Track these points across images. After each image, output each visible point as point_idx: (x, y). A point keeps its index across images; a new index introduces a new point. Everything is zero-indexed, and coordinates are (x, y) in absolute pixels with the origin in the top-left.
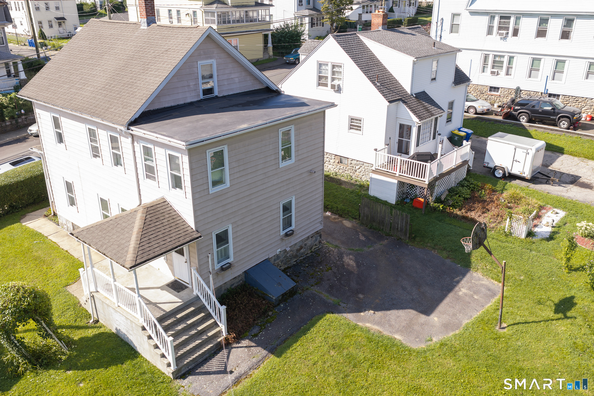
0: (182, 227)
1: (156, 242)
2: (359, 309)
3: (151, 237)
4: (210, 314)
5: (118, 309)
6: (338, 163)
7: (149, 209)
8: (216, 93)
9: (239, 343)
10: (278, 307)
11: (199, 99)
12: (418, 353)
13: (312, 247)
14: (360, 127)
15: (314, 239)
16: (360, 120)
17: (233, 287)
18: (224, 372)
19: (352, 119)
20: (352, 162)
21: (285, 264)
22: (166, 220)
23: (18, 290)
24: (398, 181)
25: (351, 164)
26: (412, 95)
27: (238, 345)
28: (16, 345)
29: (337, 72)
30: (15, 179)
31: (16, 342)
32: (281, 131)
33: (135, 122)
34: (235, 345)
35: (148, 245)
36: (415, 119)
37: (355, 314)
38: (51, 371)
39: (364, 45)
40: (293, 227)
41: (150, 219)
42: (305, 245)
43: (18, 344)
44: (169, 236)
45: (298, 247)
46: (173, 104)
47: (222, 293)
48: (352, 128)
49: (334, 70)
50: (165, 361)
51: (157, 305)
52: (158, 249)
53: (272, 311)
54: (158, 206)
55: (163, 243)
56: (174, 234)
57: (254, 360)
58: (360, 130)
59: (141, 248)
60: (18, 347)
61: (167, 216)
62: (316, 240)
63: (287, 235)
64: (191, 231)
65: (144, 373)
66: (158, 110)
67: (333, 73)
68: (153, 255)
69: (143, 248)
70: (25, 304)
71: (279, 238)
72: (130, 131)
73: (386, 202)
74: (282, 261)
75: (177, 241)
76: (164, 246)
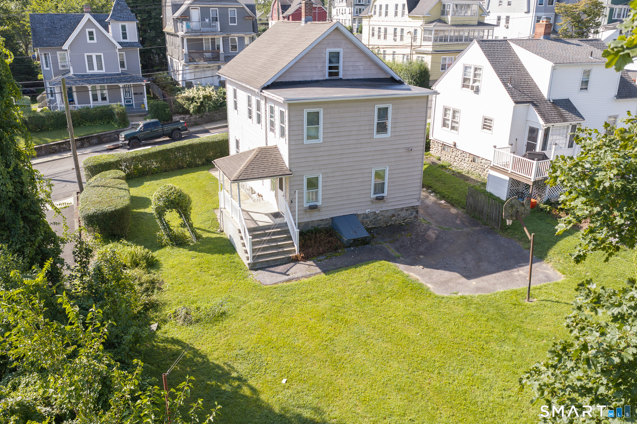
0: (281, 166)
1: (257, 170)
2: (413, 263)
3: (255, 166)
4: (291, 237)
5: (231, 219)
6: (471, 161)
7: (262, 150)
8: (341, 76)
9: (305, 262)
10: (349, 248)
11: (325, 79)
12: (436, 297)
13: (405, 219)
14: (491, 127)
15: (409, 212)
16: (491, 121)
17: (320, 227)
18: (285, 274)
19: (486, 119)
20: (482, 161)
21: (374, 224)
22: (271, 159)
23: (172, 188)
24: (510, 178)
25: (481, 163)
26: (549, 100)
27: (304, 263)
28: (163, 225)
29: (478, 74)
30: (213, 140)
31: (164, 222)
32: (377, 107)
33: (267, 87)
34: (302, 262)
35: (251, 171)
36: (541, 122)
37: (406, 266)
38: (181, 249)
39: (512, 51)
40: (385, 194)
41: (260, 156)
42: (398, 215)
43: (165, 225)
44: (268, 169)
45: (390, 214)
46: (301, 80)
47: (309, 228)
48: (485, 128)
49: (476, 72)
50: (247, 255)
51: (249, 213)
52: (257, 174)
53: (342, 249)
54: (270, 149)
55: (262, 172)
56: (272, 169)
57: (309, 273)
58: (491, 130)
59: (245, 171)
60: (165, 226)
61: (274, 157)
62: (412, 214)
63: (377, 199)
64: (286, 169)
65: (234, 262)
66: (288, 82)
67: (475, 75)
68: (251, 177)
69: (247, 171)
70: (173, 197)
71: (370, 200)
72: (262, 93)
73: (499, 198)
74: (371, 221)
75: (272, 173)
76: (262, 174)
